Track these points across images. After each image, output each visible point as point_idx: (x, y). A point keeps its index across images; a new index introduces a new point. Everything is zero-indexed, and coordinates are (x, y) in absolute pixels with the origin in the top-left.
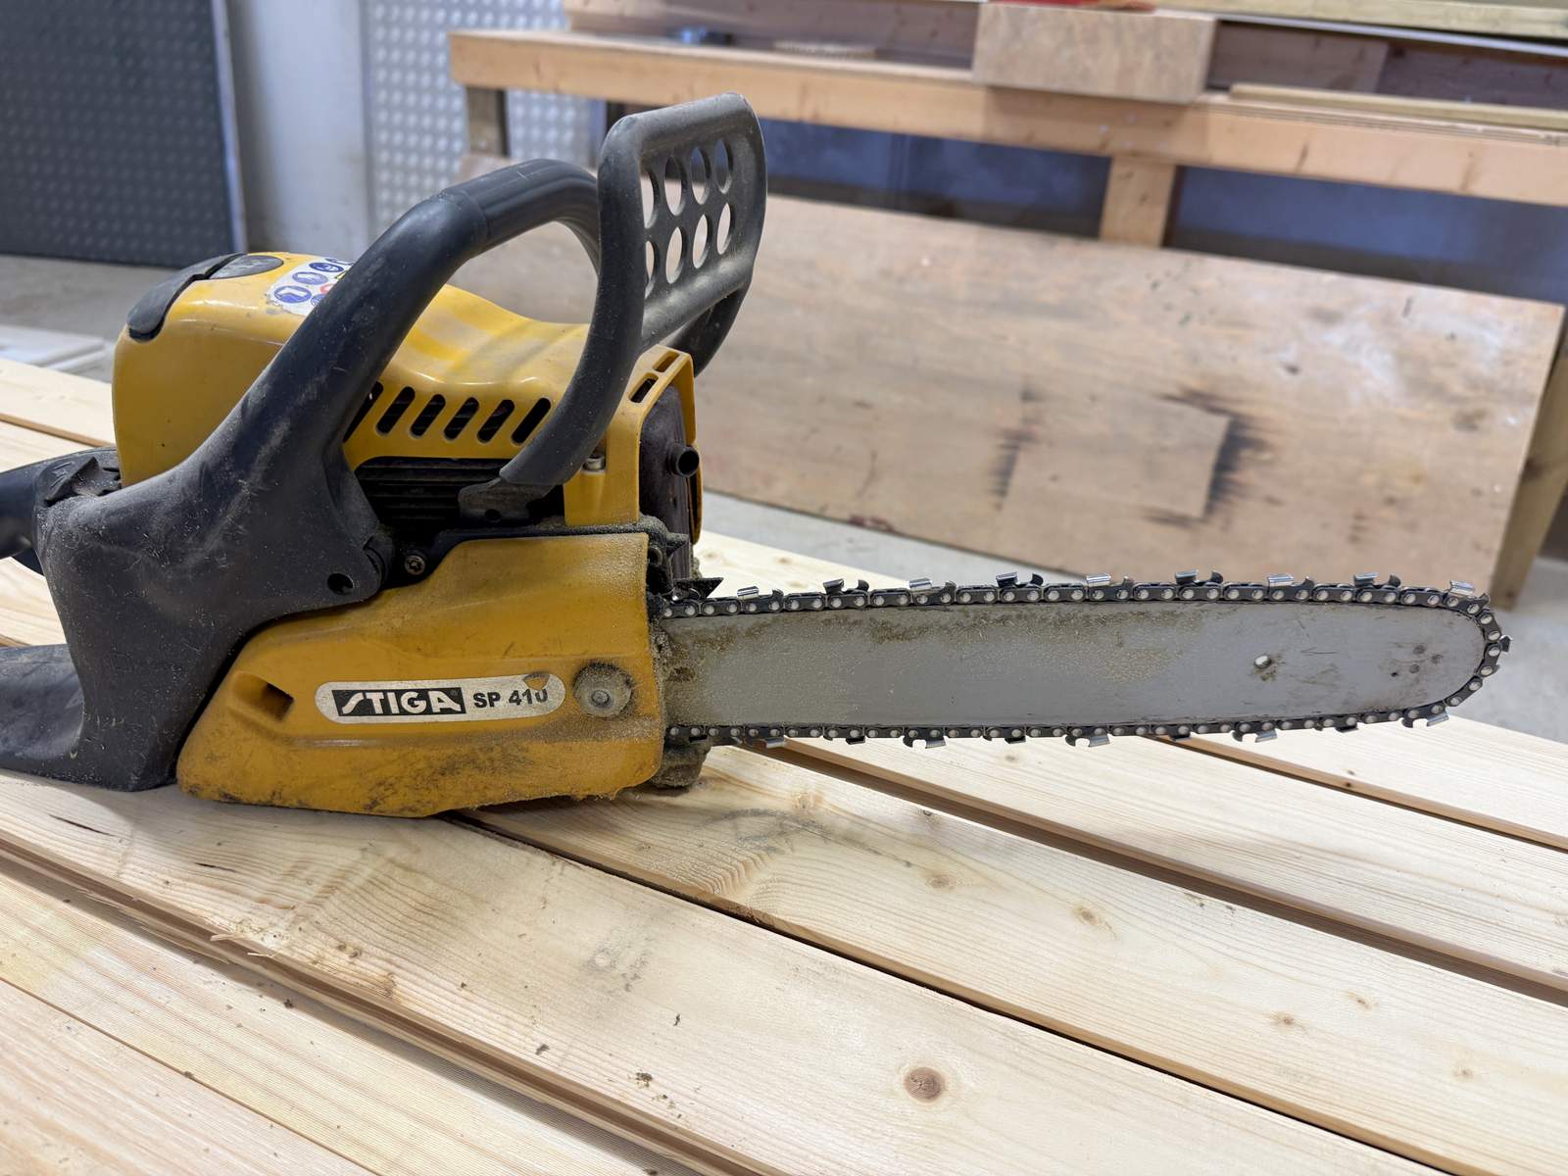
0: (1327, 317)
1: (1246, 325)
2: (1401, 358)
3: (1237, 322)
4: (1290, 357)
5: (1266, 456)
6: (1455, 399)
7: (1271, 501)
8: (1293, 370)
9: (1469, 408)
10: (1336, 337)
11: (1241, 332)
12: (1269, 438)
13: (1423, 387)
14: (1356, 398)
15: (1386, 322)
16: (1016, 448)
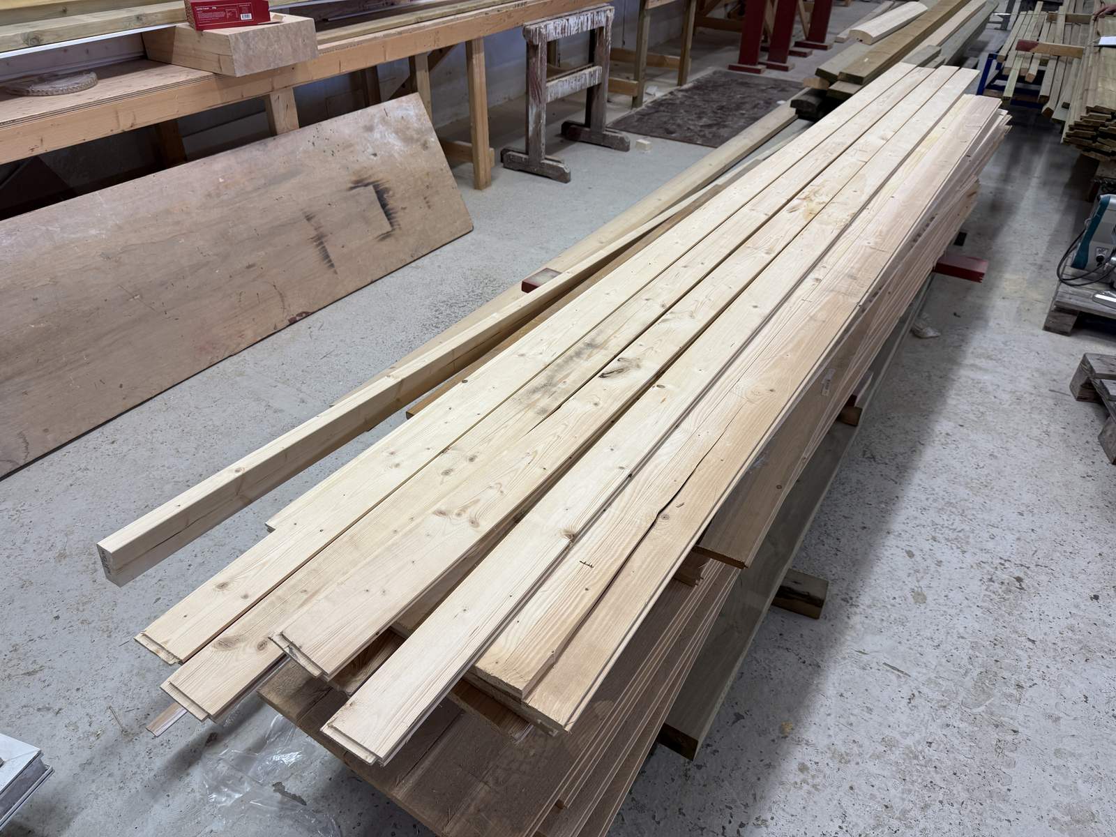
0: (369, 129)
1: (351, 145)
2: (397, 133)
3: (348, 145)
4: (370, 150)
5: (391, 193)
6: (418, 140)
7: (404, 209)
8: (375, 155)
9: (422, 141)
10: (377, 135)
11: (352, 149)
12: (387, 186)
13: (408, 140)
14: (396, 155)
15: (384, 121)
16: (322, 243)
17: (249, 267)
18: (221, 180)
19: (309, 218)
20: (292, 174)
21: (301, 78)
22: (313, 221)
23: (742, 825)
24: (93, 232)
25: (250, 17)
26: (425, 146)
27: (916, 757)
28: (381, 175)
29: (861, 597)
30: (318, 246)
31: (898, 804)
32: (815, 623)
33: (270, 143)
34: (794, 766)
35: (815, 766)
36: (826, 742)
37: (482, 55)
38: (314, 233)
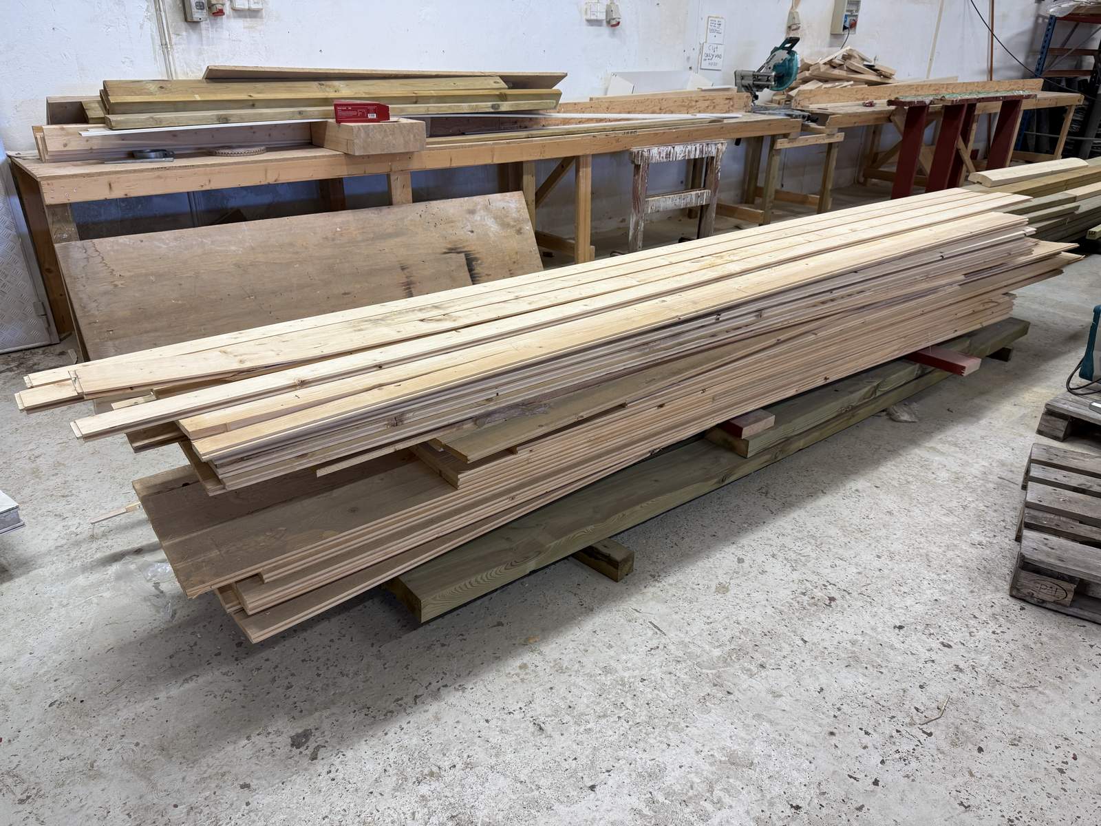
0: (472, 212)
1: (453, 221)
2: (495, 218)
3: (450, 221)
4: (469, 228)
5: (479, 262)
6: (513, 226)
7: (488, 274)
8: (472, 232)
9: (518, 228)
10: (477, 217)
11: (452, 224)
12: (477, 256)
13: (505, 225)
14: (491, 235)
15: (486, 208)
16: (410, 288)
17: (345, 294)
18: (338, 229)
19: (403, 269)
20: (397, 234)
21: (416, 165)
22: (405, 271)
23: (446, 686)
24: (233, 248)
25: (375, 116)
26: (519, 232)
27: (623, 685)
28: (474, 247)
29: (668, 578)
30: (405, 289)
31: (581, 708)
32: (614, 584)
33: (385, 210)
34: (518, 663)
35: (533, 668)
36: (557, 656)
37: (589, 170)
38: (404, 280)
